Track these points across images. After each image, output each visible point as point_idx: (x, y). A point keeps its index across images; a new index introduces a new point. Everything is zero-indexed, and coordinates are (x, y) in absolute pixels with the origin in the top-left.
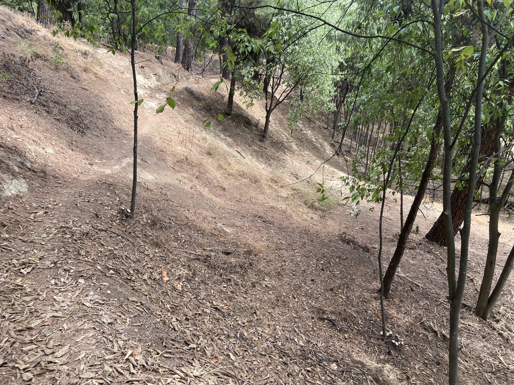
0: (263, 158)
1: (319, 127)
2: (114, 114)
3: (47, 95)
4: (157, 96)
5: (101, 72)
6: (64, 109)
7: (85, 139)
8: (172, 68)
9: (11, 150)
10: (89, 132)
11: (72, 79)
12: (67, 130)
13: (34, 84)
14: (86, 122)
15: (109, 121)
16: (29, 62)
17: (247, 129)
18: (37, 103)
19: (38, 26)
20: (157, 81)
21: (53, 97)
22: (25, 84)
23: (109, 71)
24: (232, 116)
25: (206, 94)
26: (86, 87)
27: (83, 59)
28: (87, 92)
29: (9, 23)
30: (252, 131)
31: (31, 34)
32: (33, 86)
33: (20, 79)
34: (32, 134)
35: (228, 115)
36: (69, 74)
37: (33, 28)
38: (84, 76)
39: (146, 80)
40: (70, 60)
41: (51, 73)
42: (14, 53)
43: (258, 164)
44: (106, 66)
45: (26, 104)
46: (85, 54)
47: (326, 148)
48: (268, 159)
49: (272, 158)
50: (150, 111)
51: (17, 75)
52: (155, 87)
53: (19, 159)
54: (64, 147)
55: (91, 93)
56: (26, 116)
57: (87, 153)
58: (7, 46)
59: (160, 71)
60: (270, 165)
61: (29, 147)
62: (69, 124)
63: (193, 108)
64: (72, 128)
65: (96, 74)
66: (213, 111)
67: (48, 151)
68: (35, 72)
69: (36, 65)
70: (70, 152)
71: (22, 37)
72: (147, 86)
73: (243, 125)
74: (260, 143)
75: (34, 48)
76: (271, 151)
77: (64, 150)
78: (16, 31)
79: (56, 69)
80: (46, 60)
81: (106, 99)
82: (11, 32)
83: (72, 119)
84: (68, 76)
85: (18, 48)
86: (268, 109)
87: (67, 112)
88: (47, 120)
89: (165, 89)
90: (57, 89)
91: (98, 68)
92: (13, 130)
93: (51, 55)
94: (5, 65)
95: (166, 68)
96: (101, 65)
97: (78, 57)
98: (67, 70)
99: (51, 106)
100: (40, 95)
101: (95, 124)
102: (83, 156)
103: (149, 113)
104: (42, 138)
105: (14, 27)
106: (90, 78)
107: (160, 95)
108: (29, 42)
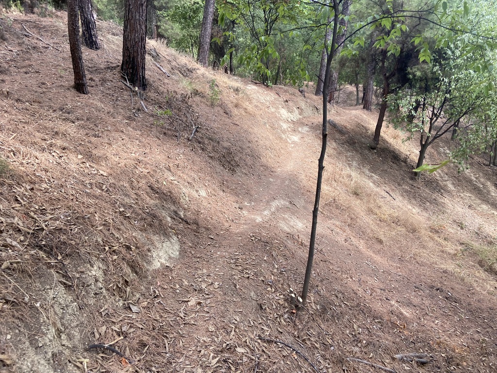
0: (416, 200)
1: (479, 163)
2: (261, 150)
3: (203, 132)
4: (300, 129)
5: (250, 108)
6: (217, 145)
7: (235, 178)
8: (314, 101)
9: (166, 196)
10: (239, 170)
11: (225, 115)
12: (219, 168)
13: (192, 120)
14: (237, 159)
15: (257, 158)
16: (189, 98)
17: (395, 165)
18: (194, 139)
19: (198, 66)
20: (300, 115)
21: (208, 133)
22: (185, 119)
23: (256, 106)
24: (377, 151)
25: (349, 126)
26: (237, 123)
27: (235, 95)
28: (238, 127)
29: (174, 63)
30: (401, 168)
31: (192, 72)
32: (191, 123)
33: (180, 115)
34: (187, 174)
35: (373, 149)
36: (222, 110)
37: (194, 67)
38: (235, 111)
39: (289, 114)
40: (223, 96)
41: (207, 109)
42: (177, 90)
43: (410, 207)
44: (254, 101)
45: (183, 141)
46: (237, 90)
47: (490, 189)
48: (423, 202)
49: (428, 201)
50: (293, 145)
51: (177, 112)
52: (297, 120)
53: (173, 208)
54: (217, 189)
55: (242, 128)
56: (183, 154)
57: (237, 195)
58: (171, 83)
59: (303, 105)
60: (426, 209)
61: (184, 190)
62: (221, 161)
63: (335, 142)
64: (223, 166)
65: (246, 109)
66: (357, 145)
67: (201, 194)
68: (194, 108)
69: (195, 102)
70: (221, 193)
71: (184, 76)
72: (290, 120)
73: (390, 160)
74: (411, 182)
75: (194, 86)
76: (426, 191)
77: (215, 192)
78: (180, 70)
79: (212, 105)
80: (203, 97)
81: (255, 134)
82: (176, 71)
83: (224, 157)
84: (221, 112)
85: (181, 85)
86: (423, 143)
87: (220, 149)
88: (202, 158)
89: (306, 123)
90: (212, 125)
91: (247, 103)
92: (170, 171)
93: (208, 92)
94: (167, 102)
95: (309, 101)
96: (250, 100)
97: (230, 93)
98: (221, 106)
99: (206, 143)
100: (197, 131)
101: (245, 161)
102: (232, 198)
103: (292, 148)
104: (197, 178)
105: (178, 66)
106: (241, 114)
107: (302, 128)
108: (190, 80)
